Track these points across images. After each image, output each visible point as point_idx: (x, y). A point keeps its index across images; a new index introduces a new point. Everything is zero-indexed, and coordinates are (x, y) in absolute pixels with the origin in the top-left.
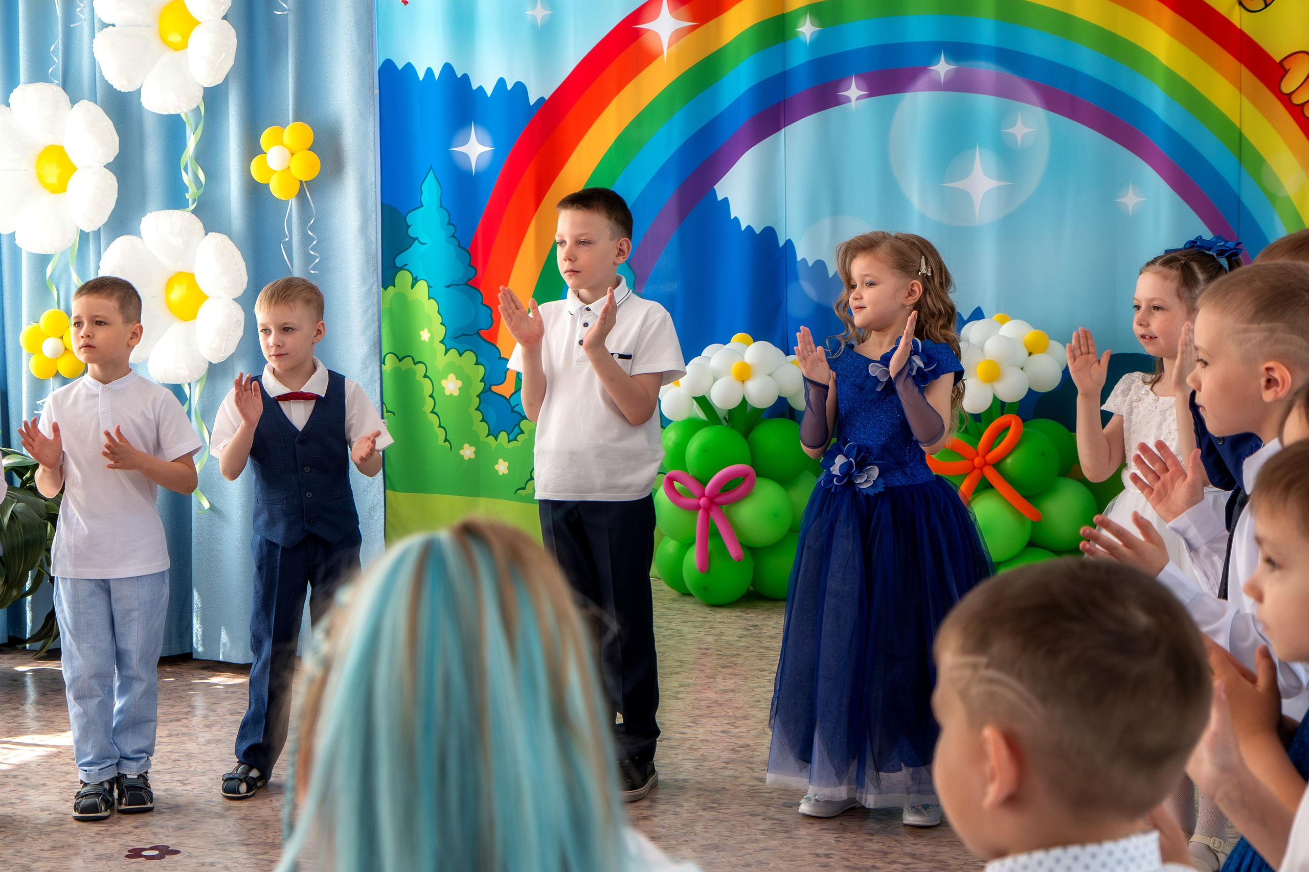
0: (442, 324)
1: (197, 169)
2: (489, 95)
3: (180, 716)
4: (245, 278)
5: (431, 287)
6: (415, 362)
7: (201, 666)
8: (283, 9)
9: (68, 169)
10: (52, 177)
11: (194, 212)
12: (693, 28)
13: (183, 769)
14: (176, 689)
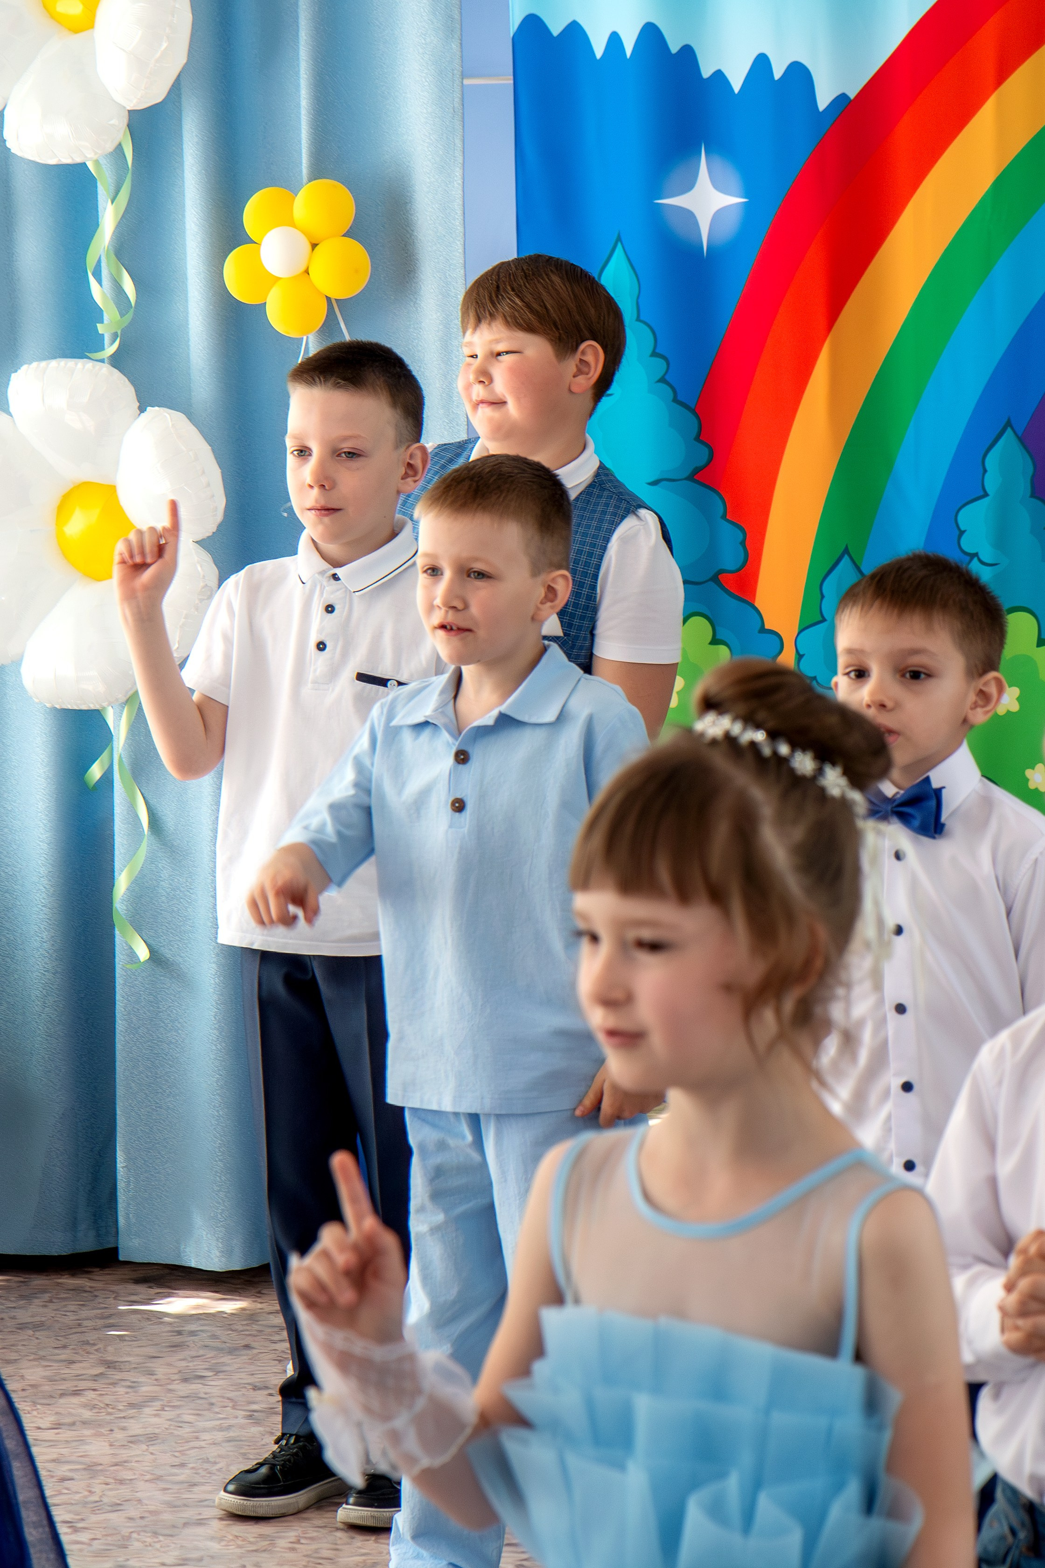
1: (120, 274)
2: (737, 90)
3: (82, 1385)
7: (136, 1275)
13: (77, 1497)
14: (79, 1325)
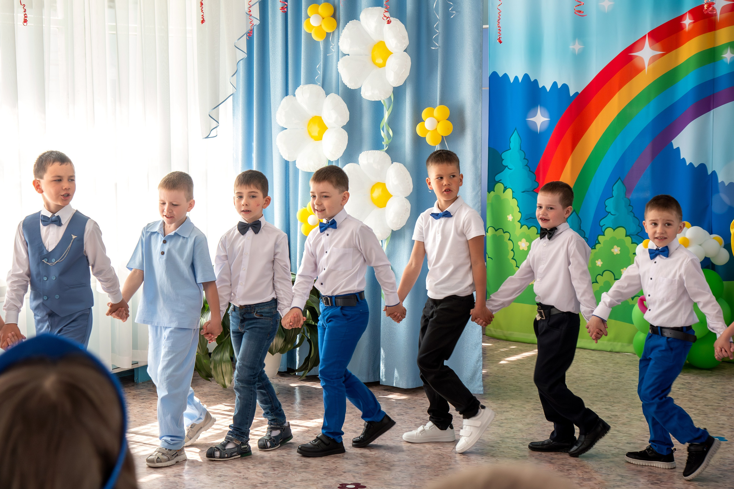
0: (519, 212)
1: (389, 129)
2: (548, 91)
4: (411, 187)
5: (514, 192)
6: (504, 231)
7: (384, 388)
8: (436, 46)
9: (323, 128)
10: (316, 134)
11: (387, 151)
12: (663, 55)
